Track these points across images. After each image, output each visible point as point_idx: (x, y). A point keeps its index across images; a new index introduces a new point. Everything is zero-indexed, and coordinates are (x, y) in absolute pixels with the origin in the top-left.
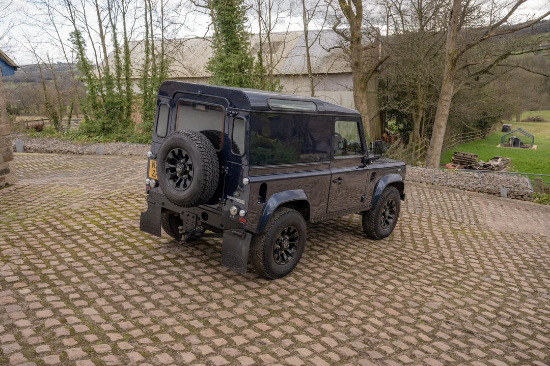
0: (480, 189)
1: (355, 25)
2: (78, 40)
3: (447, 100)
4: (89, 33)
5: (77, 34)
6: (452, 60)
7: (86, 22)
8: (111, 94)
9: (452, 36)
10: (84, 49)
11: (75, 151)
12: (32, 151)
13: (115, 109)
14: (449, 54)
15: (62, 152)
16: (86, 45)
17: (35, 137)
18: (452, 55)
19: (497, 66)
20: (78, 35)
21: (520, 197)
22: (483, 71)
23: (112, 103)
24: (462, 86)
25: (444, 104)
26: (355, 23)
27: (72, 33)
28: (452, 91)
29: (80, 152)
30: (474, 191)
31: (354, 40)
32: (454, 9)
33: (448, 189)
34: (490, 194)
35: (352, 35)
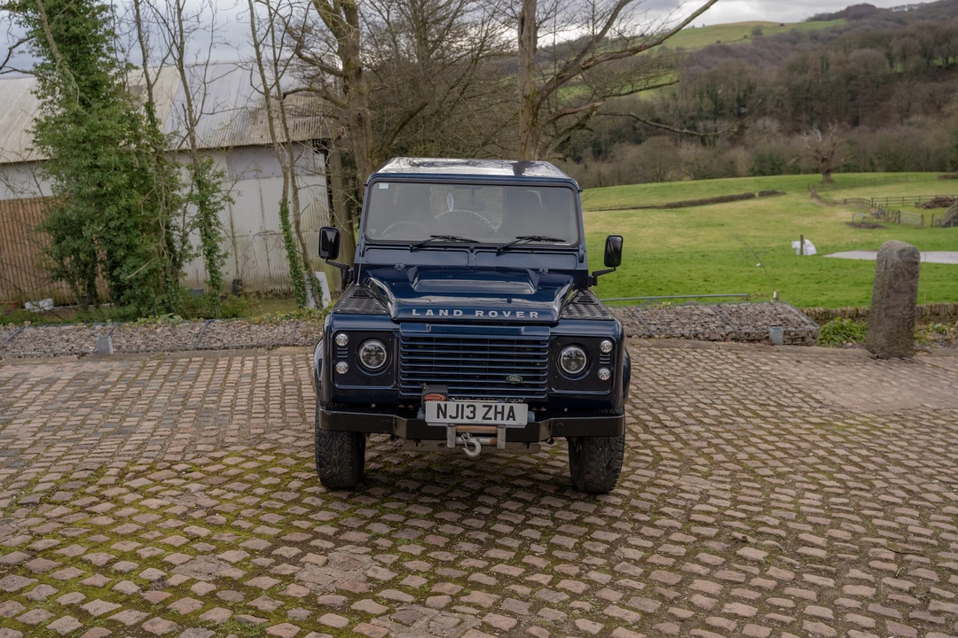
0: (734, 334)
14: (525, 97)
18: (531, 98)
19: (597, 115)
21: (799, 341)
22: (578, 125)
26: (349, 40)
30: (725, 340)
31: (351, 73)
32: (526, 14)
33: (687, 344)
34: (752, 341)
35: (346, 64)
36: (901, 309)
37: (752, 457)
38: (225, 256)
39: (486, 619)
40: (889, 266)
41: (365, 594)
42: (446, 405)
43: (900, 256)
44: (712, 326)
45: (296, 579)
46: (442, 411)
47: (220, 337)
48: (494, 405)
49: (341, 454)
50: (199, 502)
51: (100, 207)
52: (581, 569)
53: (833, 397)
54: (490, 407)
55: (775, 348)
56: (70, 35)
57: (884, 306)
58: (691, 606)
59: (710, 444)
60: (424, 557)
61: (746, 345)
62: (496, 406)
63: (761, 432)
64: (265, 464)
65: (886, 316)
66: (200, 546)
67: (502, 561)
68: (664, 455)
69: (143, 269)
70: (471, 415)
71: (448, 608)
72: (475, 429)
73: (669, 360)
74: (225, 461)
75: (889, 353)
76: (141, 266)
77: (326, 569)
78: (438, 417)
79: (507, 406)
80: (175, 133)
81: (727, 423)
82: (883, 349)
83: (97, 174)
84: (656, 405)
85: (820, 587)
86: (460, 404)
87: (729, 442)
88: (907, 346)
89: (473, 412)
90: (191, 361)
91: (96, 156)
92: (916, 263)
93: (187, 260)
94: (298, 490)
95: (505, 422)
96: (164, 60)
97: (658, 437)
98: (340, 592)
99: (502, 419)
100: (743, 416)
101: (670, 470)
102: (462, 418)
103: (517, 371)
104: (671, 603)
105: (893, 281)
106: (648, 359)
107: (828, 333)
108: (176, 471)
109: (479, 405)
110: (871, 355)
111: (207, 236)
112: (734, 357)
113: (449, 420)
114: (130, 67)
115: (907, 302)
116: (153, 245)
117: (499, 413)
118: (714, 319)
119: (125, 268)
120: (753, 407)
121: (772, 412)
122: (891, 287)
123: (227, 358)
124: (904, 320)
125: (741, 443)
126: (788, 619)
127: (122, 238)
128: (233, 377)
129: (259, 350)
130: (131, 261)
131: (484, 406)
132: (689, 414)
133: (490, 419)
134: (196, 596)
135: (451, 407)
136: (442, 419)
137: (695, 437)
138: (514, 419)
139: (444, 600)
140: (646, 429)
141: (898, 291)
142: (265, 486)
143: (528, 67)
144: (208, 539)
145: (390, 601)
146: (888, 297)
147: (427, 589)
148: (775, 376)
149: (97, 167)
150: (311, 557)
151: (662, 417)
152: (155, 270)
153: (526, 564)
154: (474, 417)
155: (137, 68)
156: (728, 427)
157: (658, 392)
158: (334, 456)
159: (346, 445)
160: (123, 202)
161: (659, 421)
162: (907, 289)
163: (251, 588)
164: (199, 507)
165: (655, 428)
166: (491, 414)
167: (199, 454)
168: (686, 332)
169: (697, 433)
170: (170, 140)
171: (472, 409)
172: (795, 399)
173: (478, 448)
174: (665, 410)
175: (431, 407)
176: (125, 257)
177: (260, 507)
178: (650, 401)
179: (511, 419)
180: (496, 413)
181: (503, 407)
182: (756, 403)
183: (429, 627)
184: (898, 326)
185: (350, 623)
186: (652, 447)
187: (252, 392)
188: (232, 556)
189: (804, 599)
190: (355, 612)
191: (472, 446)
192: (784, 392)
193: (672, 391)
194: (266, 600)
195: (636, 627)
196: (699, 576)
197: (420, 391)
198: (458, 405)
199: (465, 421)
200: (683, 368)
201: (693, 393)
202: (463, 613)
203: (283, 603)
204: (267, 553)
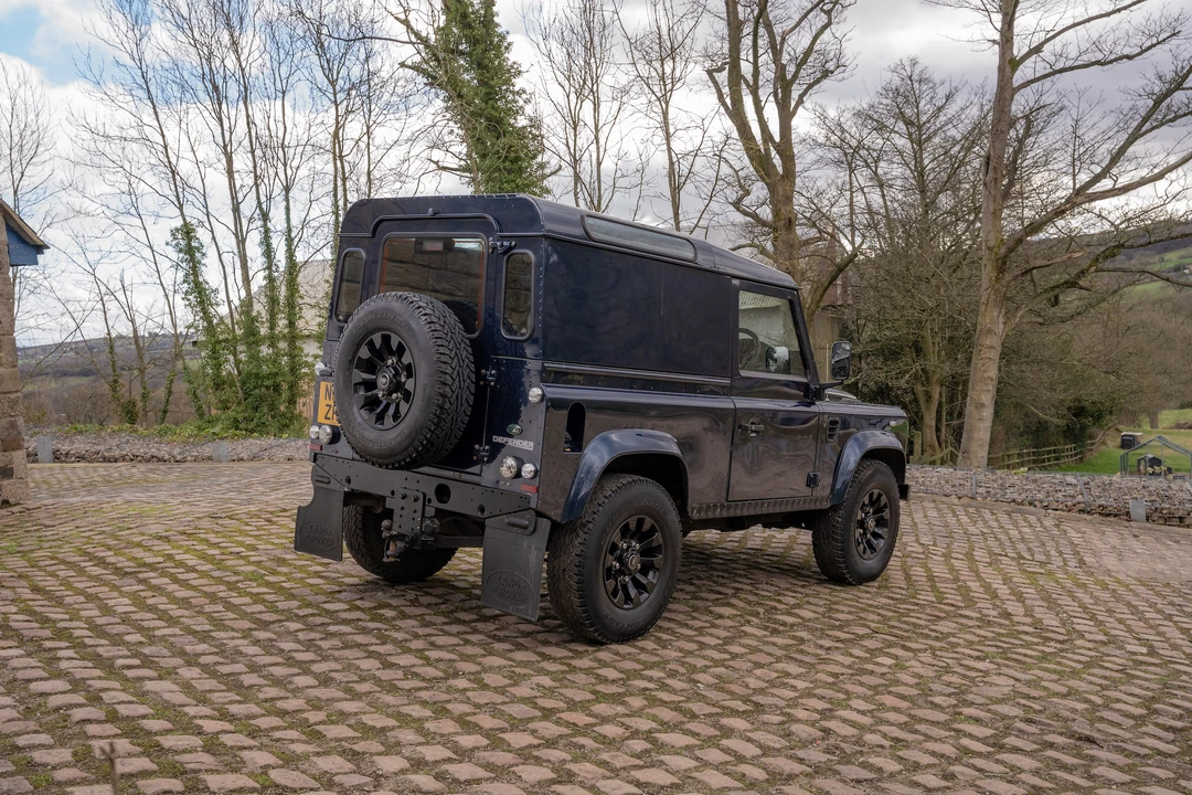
0: (1083, 505)
1: (781, 193)
2: (189, 244)
3: (991, 347)
4: (212, 232)
5: (187, 231)
6: (997, 260)
7: (207, 208)
8: (254, 357)
9: (992, 210)
10: (199, 262)
11: (167, 457)
12: (73, 459)
13: (263, 389)
14: (989, 249)
15: (139, 459)
16: (204, 255)
17: (81, 432)
18: (995, 249)
19: (1096, 271)
20: (188, 233)
21: (1176, 522)
22: (1066, 283)
23: (257, 376)
24: (1022, 317)
25: (987, 355)
26: (780, 189)
27: (177, 230)
28: (1002, 326)
29: (179, 458)
30: (1067, 511)
31: (781, 225)
32: (992, 152)
34: (1105, 515)
35: (776, 213)
44: (1059, 495)
55: (1127, 524)
143: (994, 213)
168: (1020, 498)
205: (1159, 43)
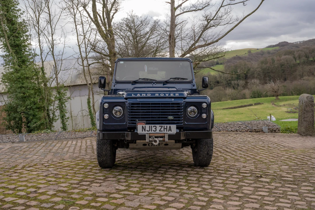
0: (250, 130)
1: (111, 45)
19: (197, 68)
21: (274, 132)
30: (247, 132)
31: (112, 55)
32: (171, 34)
33: (233, 133)
34: (257, 132)
35: (110, 52)
36: (309, 118)
37: (260, 158)
38: (68, 118)
39: (162, 198)
40: (303, 102)
41: (115, 193)
42: (145, 126)
43: (307, 99)
44: (242, 127)
45: (88, 190)
46: (144, 129)
47: (64, 136)
48: (163, 125)
49: (106, 152)
50: (52, 172)
51: (24, 101)
52: (199, 185)
53: (288, 145)
54: (162, 126)
55: (265, 134)
56: (15, 44)
57: (303, 117)
58: (243, 193)
59: (244, 155)
60: (138, 183)
61: (255, 133)
62: (164, 126)
63: (263, 153)
64: (79, 163)
65: (304, 121)
66: (51, 183)
67: (168, 184)
68: (227, 158)
69: (39, 123)
70: (155, 130)
71: (147, 195)
72: (156, 135)
73: (227, 137)
74: (63, 163)
75: (306, 134)
76: (38, 122)
77: (100, 187)
78: (142, 131)
79: (168, 126)
80: (51, 78)
81: (250, 151)
82: (304, 133)
83: (23, 89)
84: (224, 147)
85: (292, 188)
86: (151, 125)
87: (251, 155)
88: (313, 132)
89: (156, 129)
90: (53, 142)
91: (23, 84)
92: (313, 101)
93: (55, 121)
94: (91, 169)
95: (168, 132)
96: (48, 53)
97: (225, 154)
98: (106, 193)
99: (167, 131)
100: (256, 149)
101: (230, 161)
102: (151, 131)
103: (172, 115)
104: (235, 193)
105: (305, 108)
106: (220, 136)
107: (284, 130)
108: (45, 166)
109: (158, 126)
110: (300, 135)
111: (62, 111)
112: (251, 136)
113: (146, 132)
114: (36, 55)
115: (311, 115)
116: (42, 114)
117: (165, 129)
118: (242, 126)
119: (32, 123)
120: (259, 147)
121: (267, 148)
122: (305, 110)
123: (67, 141)
124: (311, 122)
125: (256, 155)
126: (281, 196)
127: (31, 112)
128: (68, 145)
129: (78, 139)
130: (34, 120)
131: (160, 126)
132: (236, 149)
133: (162, 131)
134: (48, 195)
135: (147, 127)
136: (144, 132)
137: (239, 154)
138: (171, 131)
139: (146, 194)
140: (221, 152)
141: (307, 112)
142: (78, 168)
143: (173, 51)
144: (55, 181)
145: (124, 194)
146: (304, 114)
147: (139, 191)
148: (266, 140)
149: (23, 87)
150: (94, 184)
151: (226, 149)
152: (43, 123)
153: (177, 184)
154: (156, 131)
155: (38, 55)
156: (251, 152)
157: (224, 144)
158: (104, 153)
159: (108, 148)
160: (32, 99)
161: (226, 150)
162: (311, 111)
163: (70, 192)
164: (52, 174)
165: (224, 152)
166: (162, 129)
167: (53, 161)
168: (233, 129)
169: (240, 153)
170: (49, 80)
171: (155, 127)
172: (274, 146)
173: (158, 142)
174: (227, 148)
175: (140, 127)
176: (32, 119)
177: (76, 173)
178: (221, 146)
179: (170, 131)
180: (164, 129)
181: (167, 126)
182: (260, 146)
183: (140, 201)
184: (309, 124)
185: (109, 200)
186: (223, 156)
187: (75, 148)
188: (64, 185)
189: (286, 191)
190: (111, 197)
191: (156, 141)
192: (270, 144)
193: (229, 144)
194: (76, 195)
195: (222, 199)
196: (245, 186)
197: (135, 123)
198: (150, 126)
199: (153, 132)
200: (232, 139)
201: (237, 144)
202: (153, 196)
203: (83, 196)
204: (78, 184)
205: (206, 7)
